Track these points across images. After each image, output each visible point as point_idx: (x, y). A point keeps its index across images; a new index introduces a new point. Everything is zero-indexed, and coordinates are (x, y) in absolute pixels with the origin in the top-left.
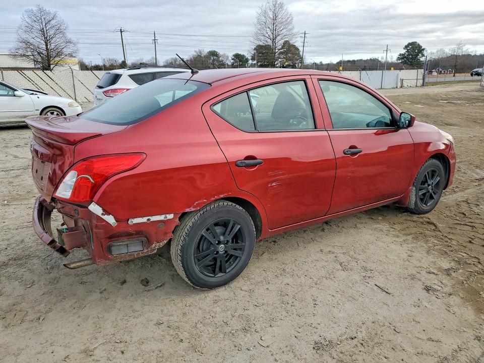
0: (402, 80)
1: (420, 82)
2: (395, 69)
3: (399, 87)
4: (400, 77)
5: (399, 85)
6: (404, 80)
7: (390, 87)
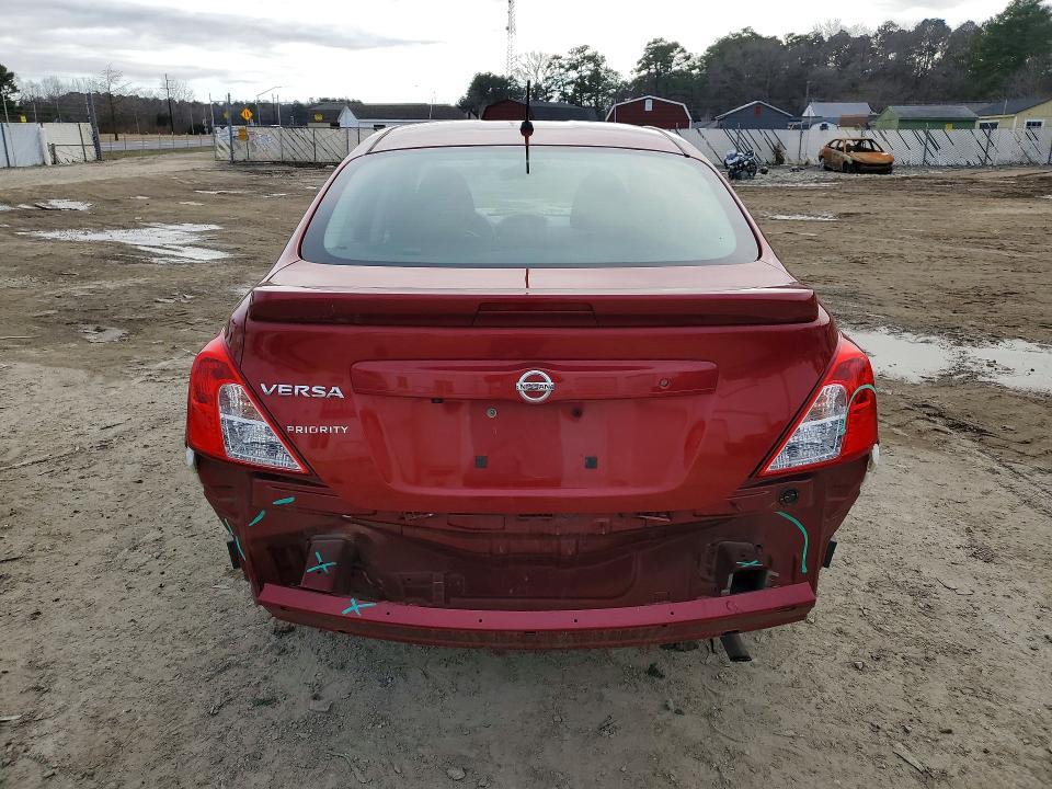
0: (53, 148)
1: (91, 153)
2: (29, 120)
3: (49, 164)
4: (46, 141)
5: (49, 160)
6: (56, 148)
7: (29, 164)
